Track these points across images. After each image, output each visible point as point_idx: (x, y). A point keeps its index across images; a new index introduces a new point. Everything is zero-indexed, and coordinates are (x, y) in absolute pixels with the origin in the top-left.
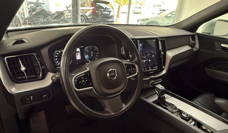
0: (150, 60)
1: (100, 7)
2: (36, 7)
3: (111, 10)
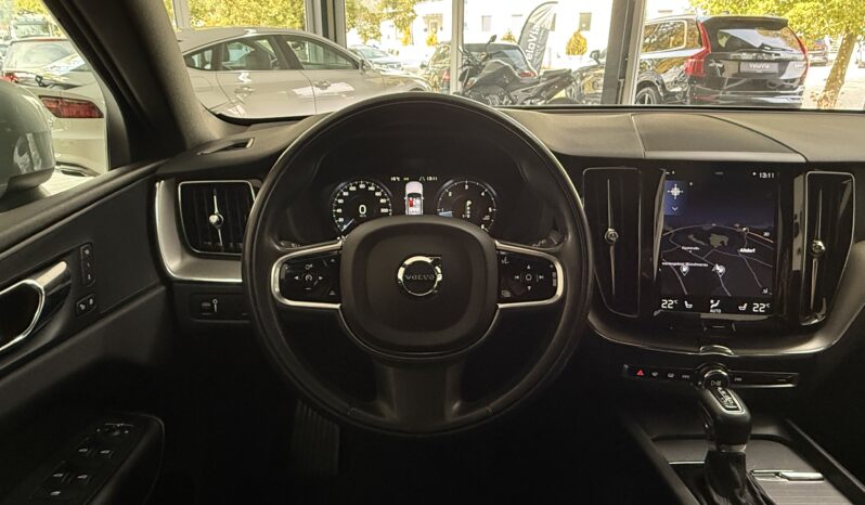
0: (720, 269)
1: (739, 44)
2: (485, 59)
3: (789, 56)
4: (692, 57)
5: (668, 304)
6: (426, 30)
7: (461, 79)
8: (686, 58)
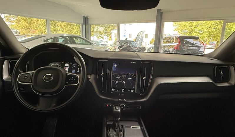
0: (124, 82)
2: (124, 44)
3: (201, 46)
4: (176, 45)
5: (113, 90)
6: (115, 37)
7: (118, 48)
8: (175, 45)
